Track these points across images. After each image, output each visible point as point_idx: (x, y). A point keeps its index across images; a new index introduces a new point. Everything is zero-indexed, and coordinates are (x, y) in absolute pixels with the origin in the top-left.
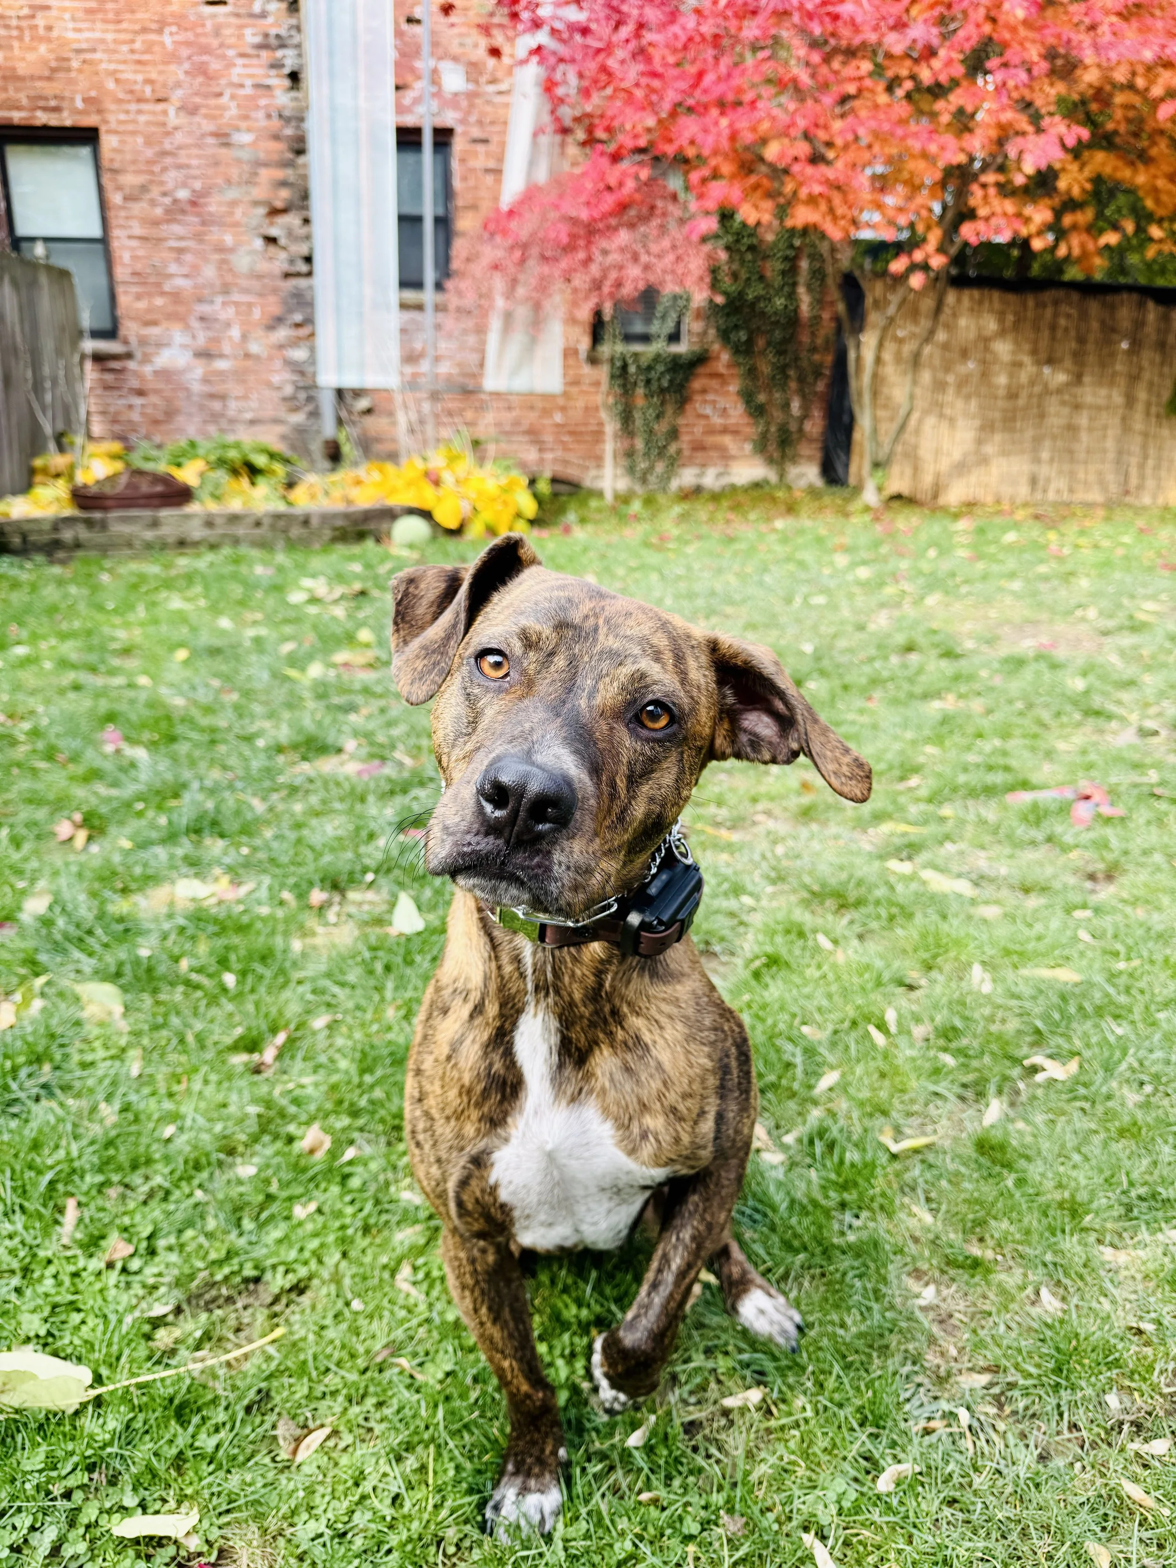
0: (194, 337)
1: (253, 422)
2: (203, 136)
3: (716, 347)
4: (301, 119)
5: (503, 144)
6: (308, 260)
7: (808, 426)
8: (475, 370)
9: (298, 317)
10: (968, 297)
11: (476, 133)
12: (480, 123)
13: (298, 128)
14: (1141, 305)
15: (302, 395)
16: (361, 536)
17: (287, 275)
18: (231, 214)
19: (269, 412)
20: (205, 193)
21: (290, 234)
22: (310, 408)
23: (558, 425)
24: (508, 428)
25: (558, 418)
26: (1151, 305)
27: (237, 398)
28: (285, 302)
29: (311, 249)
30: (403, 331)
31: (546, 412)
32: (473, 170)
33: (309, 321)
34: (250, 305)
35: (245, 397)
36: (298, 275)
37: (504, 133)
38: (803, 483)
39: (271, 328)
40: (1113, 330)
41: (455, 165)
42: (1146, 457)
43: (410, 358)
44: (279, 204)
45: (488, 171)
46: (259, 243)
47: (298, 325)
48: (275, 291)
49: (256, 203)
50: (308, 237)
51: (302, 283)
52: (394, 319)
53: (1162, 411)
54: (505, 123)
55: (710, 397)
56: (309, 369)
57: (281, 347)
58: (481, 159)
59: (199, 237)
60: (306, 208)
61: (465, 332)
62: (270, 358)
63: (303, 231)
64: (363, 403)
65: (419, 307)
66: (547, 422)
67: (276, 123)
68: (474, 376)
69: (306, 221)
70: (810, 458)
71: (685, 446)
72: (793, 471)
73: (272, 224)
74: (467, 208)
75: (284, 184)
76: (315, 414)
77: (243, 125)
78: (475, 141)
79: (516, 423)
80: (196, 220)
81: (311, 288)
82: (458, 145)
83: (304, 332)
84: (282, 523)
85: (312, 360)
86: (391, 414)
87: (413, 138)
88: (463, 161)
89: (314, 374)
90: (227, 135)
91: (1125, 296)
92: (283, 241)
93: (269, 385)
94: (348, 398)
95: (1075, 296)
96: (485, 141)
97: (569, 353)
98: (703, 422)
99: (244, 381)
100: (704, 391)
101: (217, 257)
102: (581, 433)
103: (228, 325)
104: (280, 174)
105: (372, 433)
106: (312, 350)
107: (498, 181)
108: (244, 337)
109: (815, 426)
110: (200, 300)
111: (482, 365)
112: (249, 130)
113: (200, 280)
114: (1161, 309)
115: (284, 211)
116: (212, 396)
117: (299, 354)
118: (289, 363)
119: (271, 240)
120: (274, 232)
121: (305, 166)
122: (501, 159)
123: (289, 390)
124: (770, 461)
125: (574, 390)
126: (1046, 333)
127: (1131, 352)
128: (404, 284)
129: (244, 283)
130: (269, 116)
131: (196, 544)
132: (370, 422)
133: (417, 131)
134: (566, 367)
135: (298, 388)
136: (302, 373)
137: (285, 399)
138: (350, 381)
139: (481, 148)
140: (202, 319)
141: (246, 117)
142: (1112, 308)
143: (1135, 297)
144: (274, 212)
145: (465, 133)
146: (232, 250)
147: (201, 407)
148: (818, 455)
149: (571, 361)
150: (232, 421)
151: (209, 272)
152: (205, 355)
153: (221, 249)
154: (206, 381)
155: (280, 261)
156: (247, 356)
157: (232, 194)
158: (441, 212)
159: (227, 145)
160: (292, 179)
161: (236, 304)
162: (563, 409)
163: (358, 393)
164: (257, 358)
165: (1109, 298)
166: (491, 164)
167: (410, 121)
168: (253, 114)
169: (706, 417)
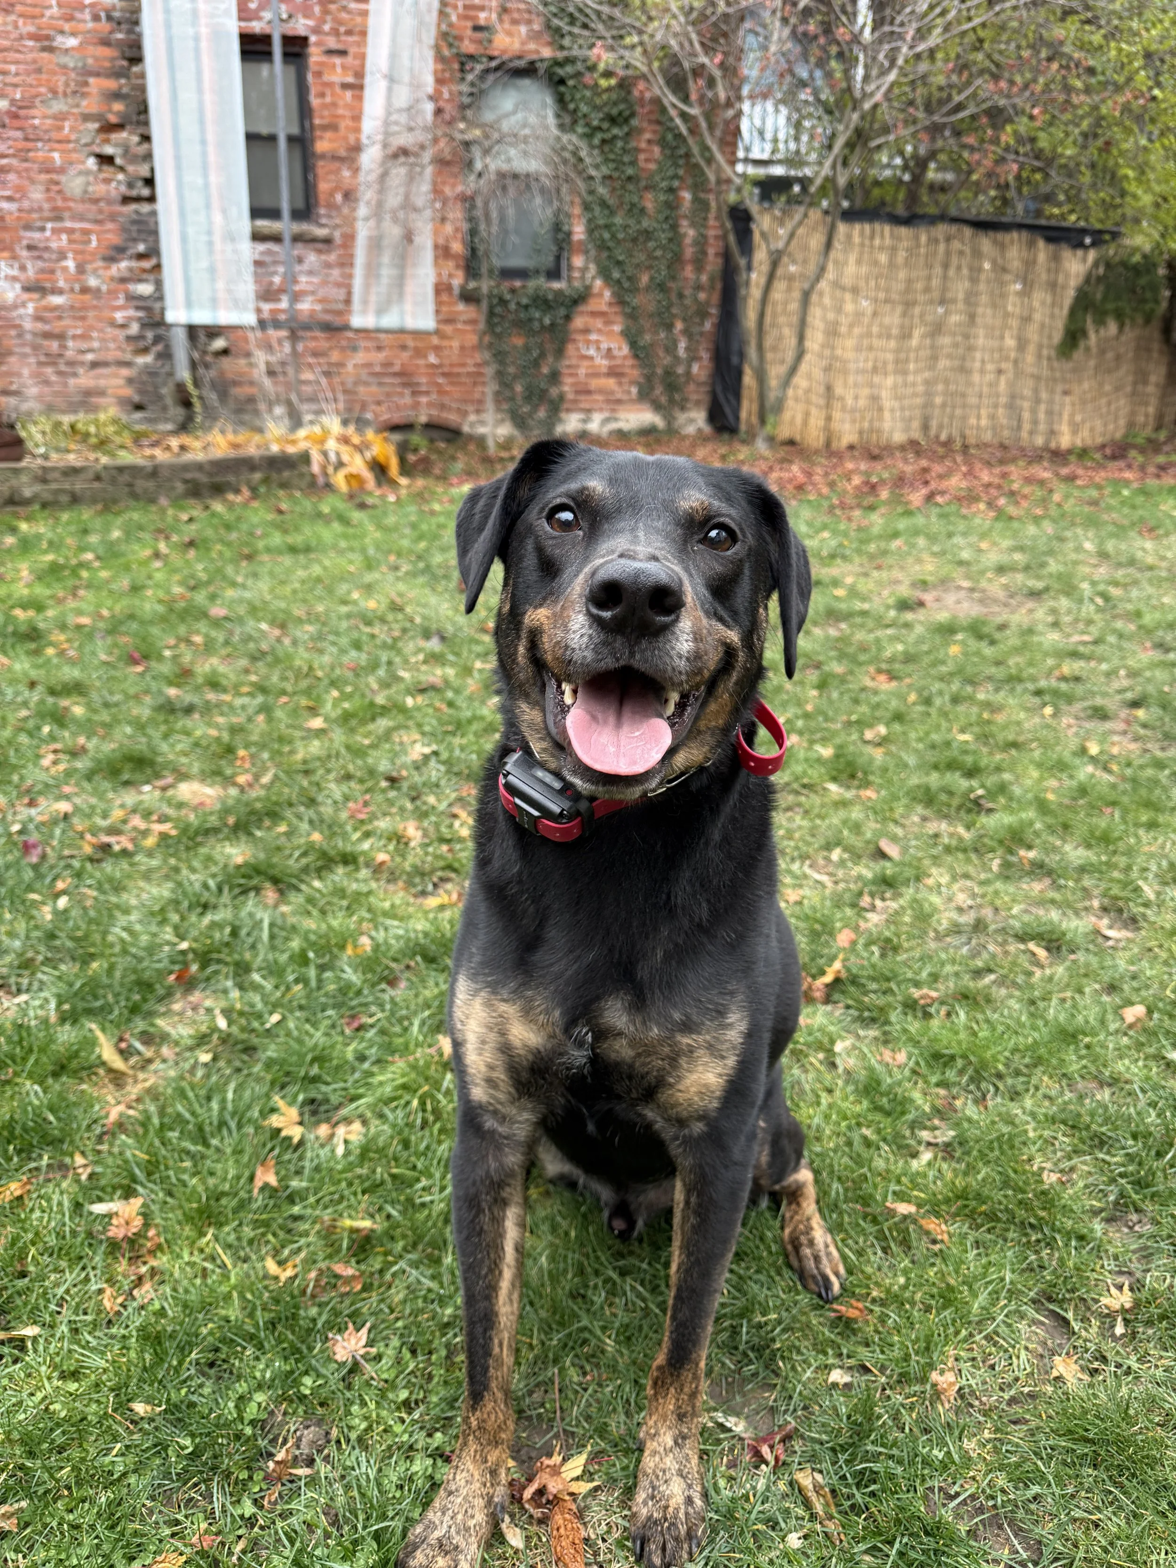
0: (23, 268)
1: (95, 365)
2: (21, 38)
3: (598, 283)
4: (137, 23)
5: (363, 57)
6: (150, 182)
7: (695, 368)
8: (341, 306)
9: (141, 248)
10: (858, 231)
11: (332, 43)
12: (335, 32)
13: (130, 32)
14: (1031, 244)
15: (150, 335)
16: (218, 490)
17: (126, 200)
18: (60, 128)
19: (113, 355)
20: (27, 104)
21: (126, 151)
22: (160, 347)
23: (433, 366)
24: (378, 369)
25: (432, 359)
26: (1041, 244)
27: (74, 337)
28: (124, 230)
29: (152, 170)
30: (258, 263)
31: (419, 353)
32: (330, 85)
33: (153, 252)
34: (86, 232)
35: (84, 337)
36: (138, 199)
37: (363, 43)
38: (691, 430)
39: (111, 259)
40: (1004, 270)
41: (310, 78)
42: (1038, 401)
43: (267, 294)
44: (113, 119)
45: (345, 86)
46: (92, 163)
47: (141, 257)
48: (113, 217)
49: (86, 118)
50: (148, 157)
51: (145, 208)
52: (248, 250)
53: (1053, 353)
54: (364, 33)
55: (593, 337)
56: (157, 306)
57: (123, 280)
58: (337, 72)
59: (22, 155)
60: (146, 123)
61: (328, 265)
62: (112, 293)
63: (143, 149)
64: (219, 343)
65: (276, 238)
66: (421, 362)
67: (104, 26)
68: (339, 313)
69: (146, 138)
70: (698, 403)
71: (566, 388)
72: (681, 418)
73: (107, 141)
74: (325, 128)
75: (117, 96)
76: (166, 355)
77: (67, 27)
78: (330, 52)
79: (387, 364)
80: (19, 134)
81: (154, 213)
82: (315, 55)
83: (147, 264)
84: (125, 478)
85: (159, 296)
86: (248, 355)
87: (259, 47)
88: (318, 74)
89: (163, 310)
90: (48, 38)
91: (1015, 235)
92: (118, 161)
93: (113, 323)
94: (202, 338)
95: (968, 231)
96: (343, 53)
97: (441, 289)
98: (586, 363)
99: (83, 318)
100: (586, 331)
101: (43, 177)
102: (458, 375)
103: (62, 256)
104: (112, 84)
105: (230, 376)
106: (159, 284)
107: (360, 98)
108: (81, 269)
109: (701, 369)
110: (28, 227)
111: (348, 301)
112: (73, 34)
113: (26, 204)
114: (1052, 247)
115: (119, 127)
116: (47, 335)
117: (145, 289)
118: (131, 297)
119: (106, 160)
120: (109, 150)
121: (142, 76)
122: (360, 74)
123: (134, 329)
124: (657, 407)
125: (448, 329)
126: (938, 270)
127: (1022, 294)
128: (256, 213)
129: (80, 207)
130: (96, 18)
131: (26, 502)
132: (226, 363)
133: (266, 39)
134: (439, 303)
135: (144, 326)
136: (148, 309)
137: (129, 338)
138: (202, 317)
139: (337, 60)
140: (30, 248)
141: (70, 18)
142: (1002, 247)
143: (1025, 234)
144: (108, 128)
145: (318, 44)
146: (62, 170)
147: (36, 348)
148: (706, 399)
149: (445, 297)
150: (71, 363)
151: (37, 195)
152: (34, 288)
153: (48, 169)
154: (38, 318)
155: (118, 184)
156: (85, 290)
157: (58, 106)
158: (295, 130)
159: (51, 49)
160: (125, 90)
161: (70, 231)
162: (437, 349)
163: (213, 332)
164: (96, 292)
165: (1000, 236)
166: (350, 79)
167: (257, 27)
168: (78, 15)
169: (591, 358)
